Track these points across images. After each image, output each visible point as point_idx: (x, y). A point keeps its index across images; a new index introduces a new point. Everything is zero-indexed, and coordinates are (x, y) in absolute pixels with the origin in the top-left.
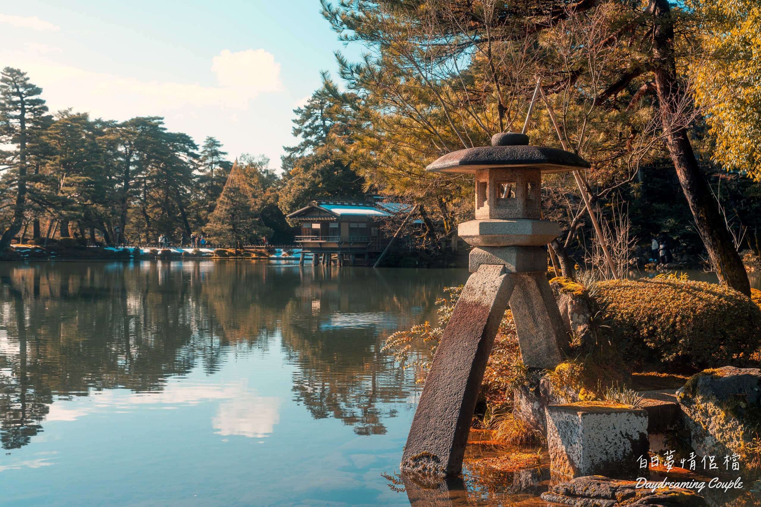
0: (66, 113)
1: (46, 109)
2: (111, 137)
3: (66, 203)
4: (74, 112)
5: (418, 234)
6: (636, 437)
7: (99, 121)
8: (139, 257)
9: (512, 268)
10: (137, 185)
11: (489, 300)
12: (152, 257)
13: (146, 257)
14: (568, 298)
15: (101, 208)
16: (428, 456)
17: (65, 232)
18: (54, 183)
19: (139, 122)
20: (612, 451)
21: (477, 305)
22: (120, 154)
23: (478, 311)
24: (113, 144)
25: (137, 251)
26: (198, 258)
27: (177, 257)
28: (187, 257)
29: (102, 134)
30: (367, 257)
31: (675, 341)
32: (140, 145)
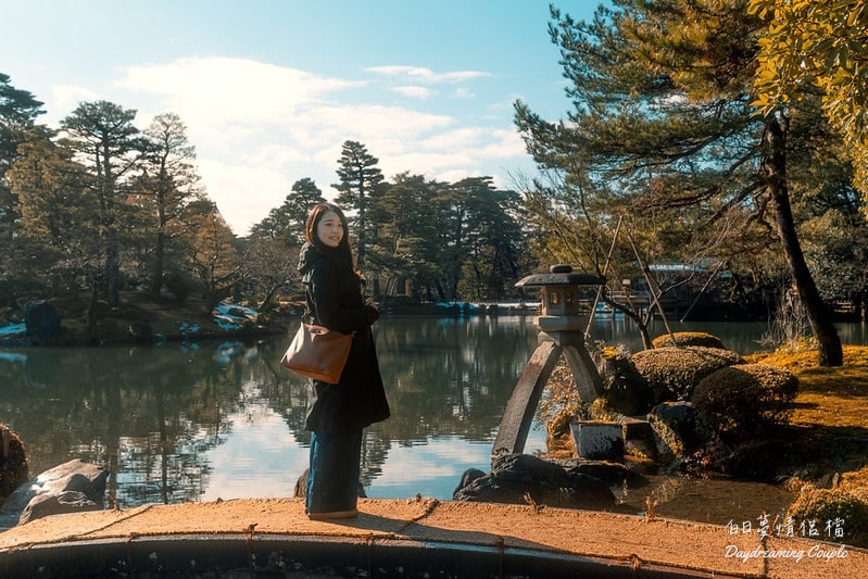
0: (403, 175)
1: (382, 177)
2: (444, 198)
3: (400, 263)
4: (410, 175)
5: (726, 288)
6: (615, 439)
7: (433, 183)
8: (469, 312)
9: (558, 343)
10: (469, 242)
11: (543, 363)
12: (481, 312)
13: (475, 312)
14: (604, 361)
15: (433, 266)
16: (503, 449)
17: (401, 289)
18: (389, 245)
19: (468, 182)
20: (599, 447)
21: (537, 365)
22: (453, 213)
23: (537, 368)
24: (446, 205)
25: (467, 306)
26: (524, 312)
27: (505, 312)
28: (513, 312)
29: (436, 195)
30: (676, 310)
31: (684, 387)
32: (471, 205)
